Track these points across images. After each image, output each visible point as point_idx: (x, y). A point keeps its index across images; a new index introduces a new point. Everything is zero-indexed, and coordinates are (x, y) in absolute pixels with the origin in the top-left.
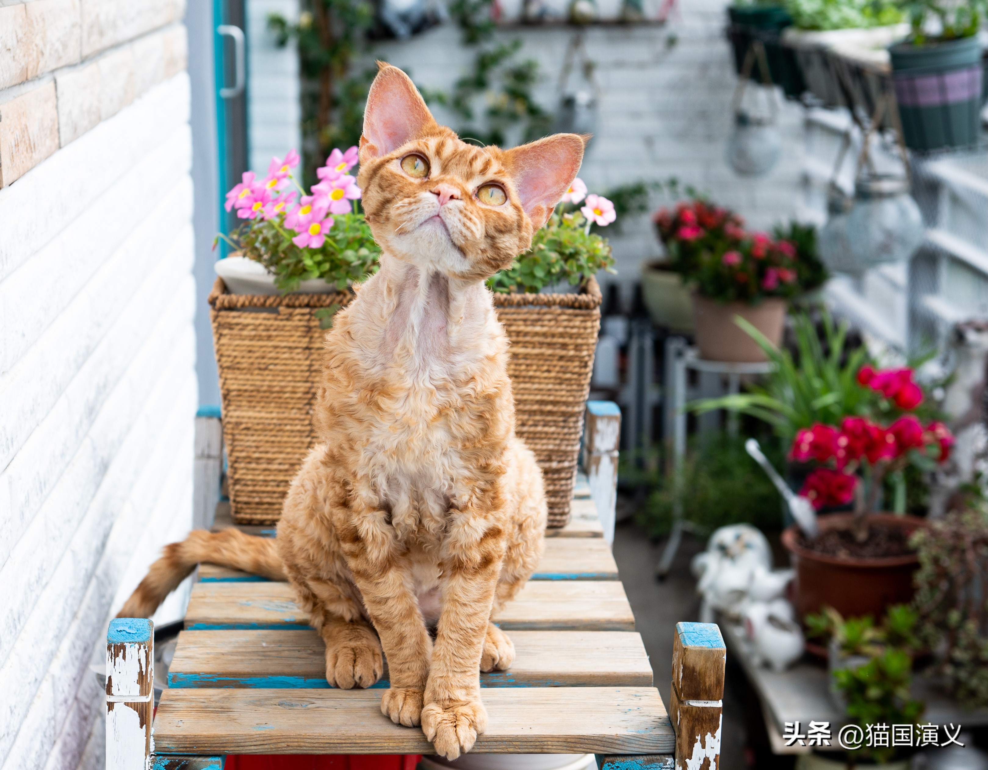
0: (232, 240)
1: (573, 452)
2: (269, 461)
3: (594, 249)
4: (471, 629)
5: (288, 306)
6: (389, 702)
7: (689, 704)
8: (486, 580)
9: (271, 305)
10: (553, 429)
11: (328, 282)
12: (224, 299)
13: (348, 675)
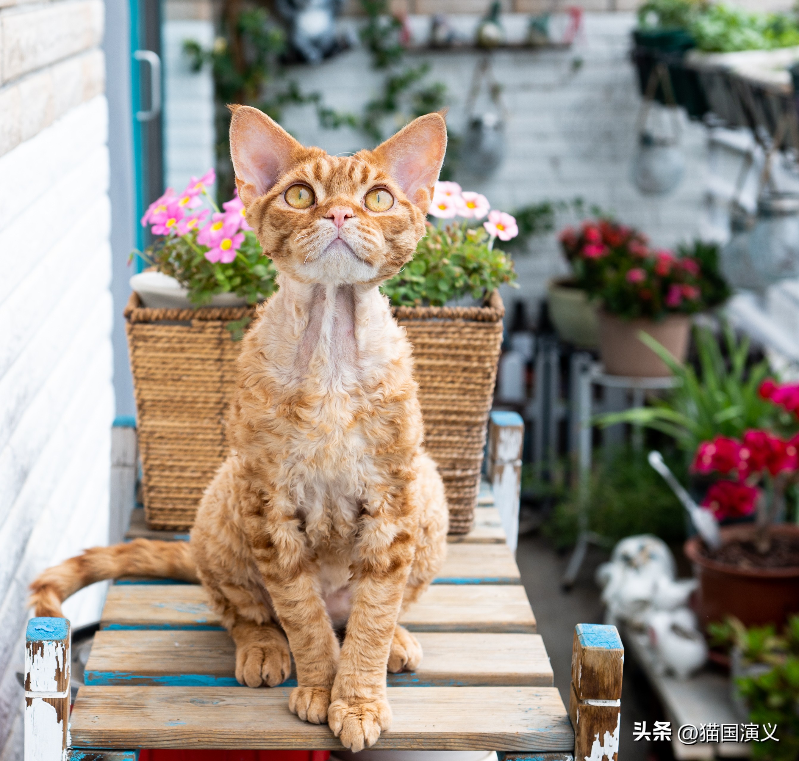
0: (147, 256)
1: (476, 461)
2: (182, 469)
3: (497, 264)
4: (378, 630)
5: (200, 319)
6: (297, 700)
7: (588, 703)
8: (395, 583)
9: (184, 319)
10: (457, 438)
11: (239, 296)
12: (139, 312)
13: (255, 674)
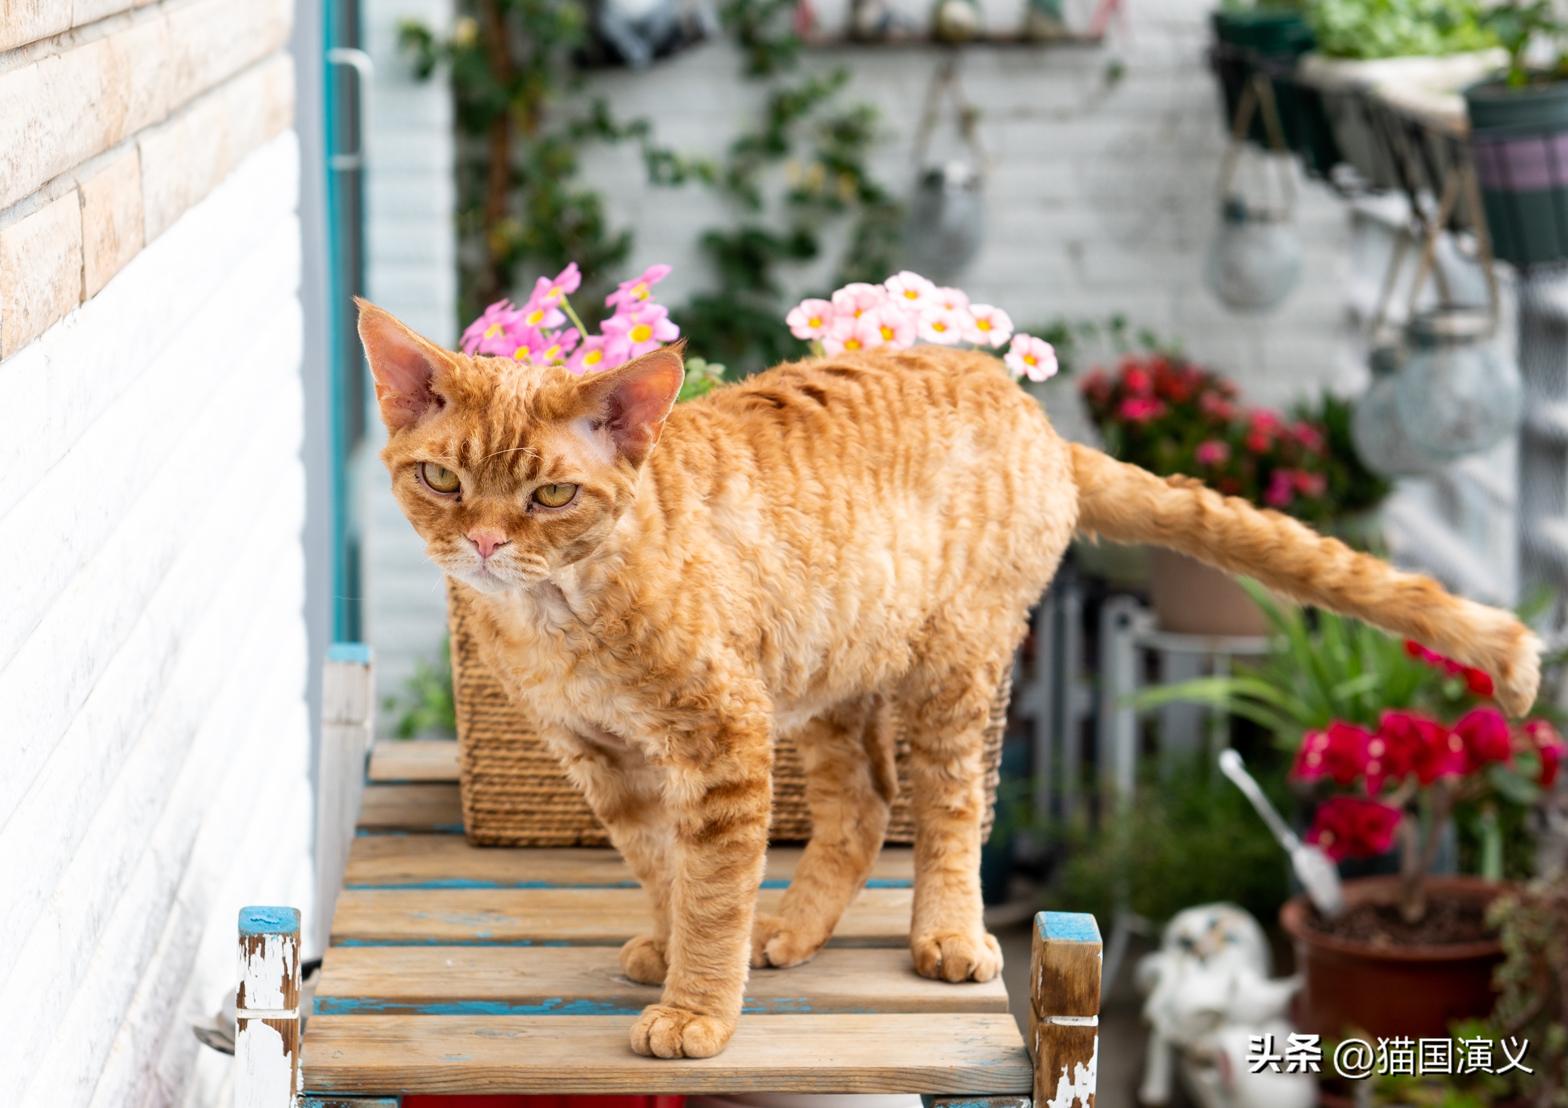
2: (527, 746)
7: (1051, 1021)
